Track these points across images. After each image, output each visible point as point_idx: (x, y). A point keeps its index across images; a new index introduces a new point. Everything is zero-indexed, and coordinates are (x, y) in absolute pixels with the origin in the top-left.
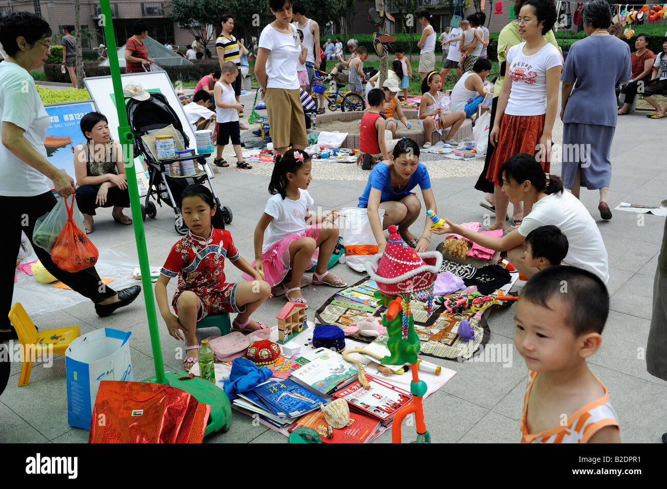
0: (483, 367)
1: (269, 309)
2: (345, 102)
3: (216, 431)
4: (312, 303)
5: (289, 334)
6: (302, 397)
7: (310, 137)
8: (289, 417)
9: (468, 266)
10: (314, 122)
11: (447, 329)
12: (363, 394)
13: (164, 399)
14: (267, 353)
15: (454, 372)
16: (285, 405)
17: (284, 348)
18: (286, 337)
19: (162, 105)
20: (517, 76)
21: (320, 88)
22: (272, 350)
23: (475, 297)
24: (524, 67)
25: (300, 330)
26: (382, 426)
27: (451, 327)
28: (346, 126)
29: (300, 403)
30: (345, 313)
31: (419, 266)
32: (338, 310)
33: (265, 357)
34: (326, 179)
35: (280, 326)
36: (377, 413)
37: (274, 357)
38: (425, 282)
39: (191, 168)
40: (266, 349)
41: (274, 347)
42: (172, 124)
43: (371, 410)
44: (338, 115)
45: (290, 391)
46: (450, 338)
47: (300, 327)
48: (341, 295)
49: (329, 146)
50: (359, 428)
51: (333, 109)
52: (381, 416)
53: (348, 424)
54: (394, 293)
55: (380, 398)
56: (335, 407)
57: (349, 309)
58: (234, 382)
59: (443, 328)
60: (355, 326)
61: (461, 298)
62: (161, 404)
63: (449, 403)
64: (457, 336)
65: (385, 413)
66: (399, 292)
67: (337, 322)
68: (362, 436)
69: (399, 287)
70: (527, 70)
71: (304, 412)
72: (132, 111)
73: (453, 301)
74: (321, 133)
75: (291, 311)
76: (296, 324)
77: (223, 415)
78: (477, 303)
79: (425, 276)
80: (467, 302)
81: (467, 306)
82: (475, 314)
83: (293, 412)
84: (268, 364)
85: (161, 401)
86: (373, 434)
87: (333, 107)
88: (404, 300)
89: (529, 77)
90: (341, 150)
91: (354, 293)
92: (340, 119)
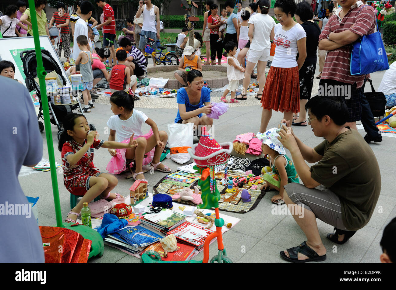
0: (256, 216)
1: (123, 186)
2: (166, 59)
3: (95, 256)
4: (151, 182)
5: (137, 200)
6: (148, 235)
7: (144, 81)
8: (140, 247)
9: (247, 159)
10: (147, 71)
11: (235, 196)
12: (185, 232)
13: (63, 236)
14: (124, 211)
15: (239, 220)
16: (137, 240)
17: (134, 208)
18: (135, 202)
19: (48, 58)
20: (278, 43)
21: (150, 49)
22: (127, 209)
23: (251, 177)
24: (282, 37)
25: (144, 198)
26: (197, 250)
27: (237, 194)
28: (167, 75)
29: (146, 239)
30: (171, 188)
31: (219, 149)
32: (167, 186)
33: (123, 214)
34: (156, 108)
35: (131, 195)
36: (193, 243)
37: (128, 213)
38: (223, 159)
39: (68, 99)
40: (124, 209)
41: (128, 207)
42: (55, 71)
43: (190, 241)
44: (162, 67)
45: (140, 232)
46: (236, 201)
47: (144, 196)
48: (169, 177)
49: (156, 87)
50: (183, 251)
51: (158, 63)
52: (196, 244)
53: (176, 249)
54: (205, 165)
55: (195, 234)
56: (168, 239)
57: (174, 185)
58: (104, 228)
59: (232, 195)
60: (178, 194)
61: (243, 177)
62: (61, 239)
63: (236, 236)
64: (241, 199)
65: (198, 242)
66: (208, 165)
67: (166, 193)
68: (185, 256)
69: (208, 162)
70: (284, 39)
71: (149, 243)
72: (27, 62)
73: (238, 179)
74: (151, 79)
75: (138, 185)
76: (141, 194)
77: (99, 246)
78: (252, 181)
79: (223, 155)
80: (246, 180)
81: (246, 182)
82: (251, 187)
83: (142, 243)
84: (125, 218)
85: (61, 237)
86: (191, 254)
87: (158, 62)
88: (211, 169)
89: (285, 43)
90: (164, 89)
91: (176, 175)
92: (163, 70)
